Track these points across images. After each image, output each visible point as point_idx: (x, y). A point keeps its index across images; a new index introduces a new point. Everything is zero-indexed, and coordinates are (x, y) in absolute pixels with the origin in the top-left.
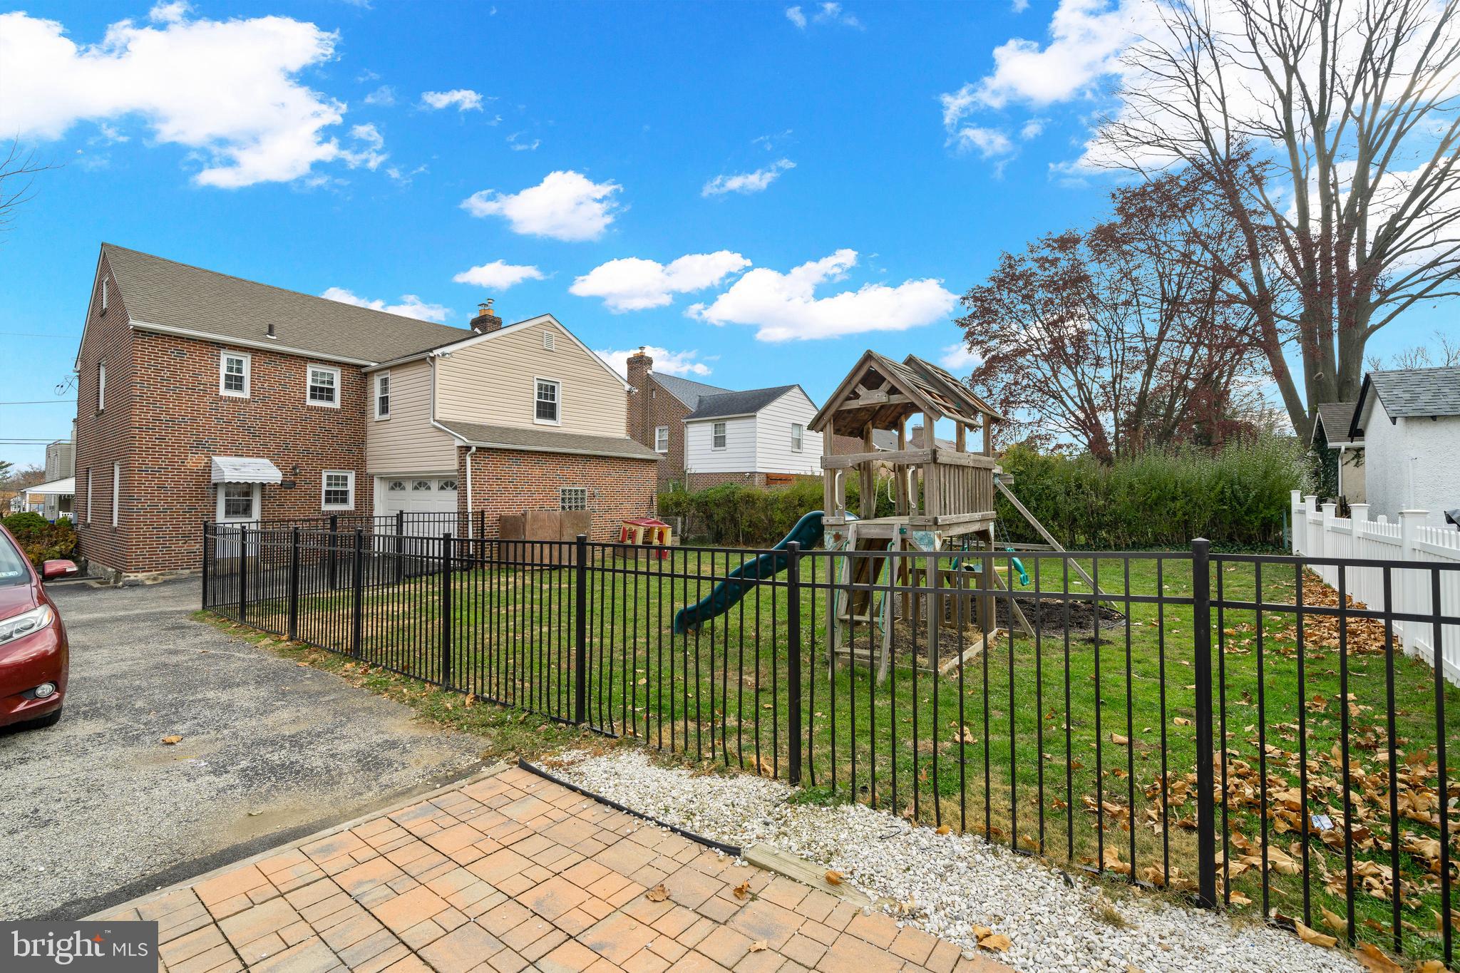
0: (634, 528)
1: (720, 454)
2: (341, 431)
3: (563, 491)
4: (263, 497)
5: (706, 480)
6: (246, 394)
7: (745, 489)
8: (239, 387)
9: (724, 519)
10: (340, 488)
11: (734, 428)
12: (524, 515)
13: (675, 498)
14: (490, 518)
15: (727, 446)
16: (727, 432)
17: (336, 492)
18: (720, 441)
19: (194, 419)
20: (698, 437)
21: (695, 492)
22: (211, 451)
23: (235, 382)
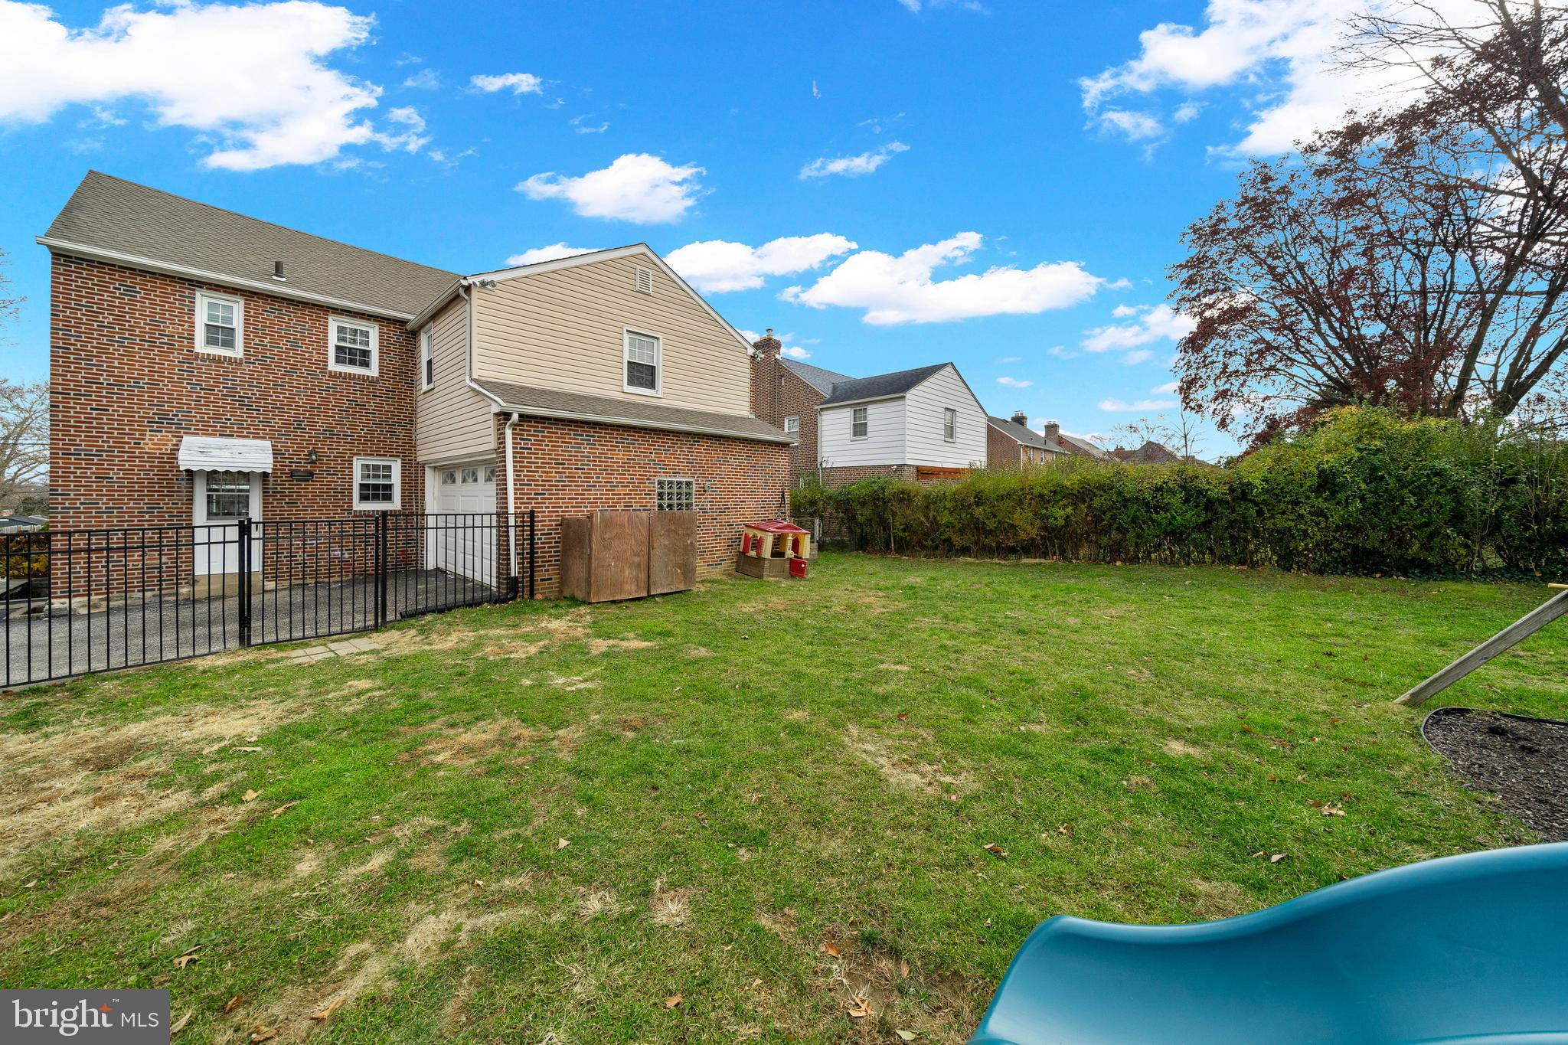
0: (759, 534)
1: (861, 444)
2: (379, 406)
3: (660, 483)
4: (265, 492)
5: (843, 474)
6: (238, 352)
7: (896, 485)
8: (229, 343)
9: (870, 521)
10: (381, 482)
11: (877, 414)
12: (590, 517)
13: (809, 496)
14: (546, 522)
15: (869, 434)
16: (869, 418)
17: (376, 487)
18: (860, 430)
19: (153, 384)
20: (835, 426)
21: (833, 489)
22: (181, 429)
23: (219, 334)
